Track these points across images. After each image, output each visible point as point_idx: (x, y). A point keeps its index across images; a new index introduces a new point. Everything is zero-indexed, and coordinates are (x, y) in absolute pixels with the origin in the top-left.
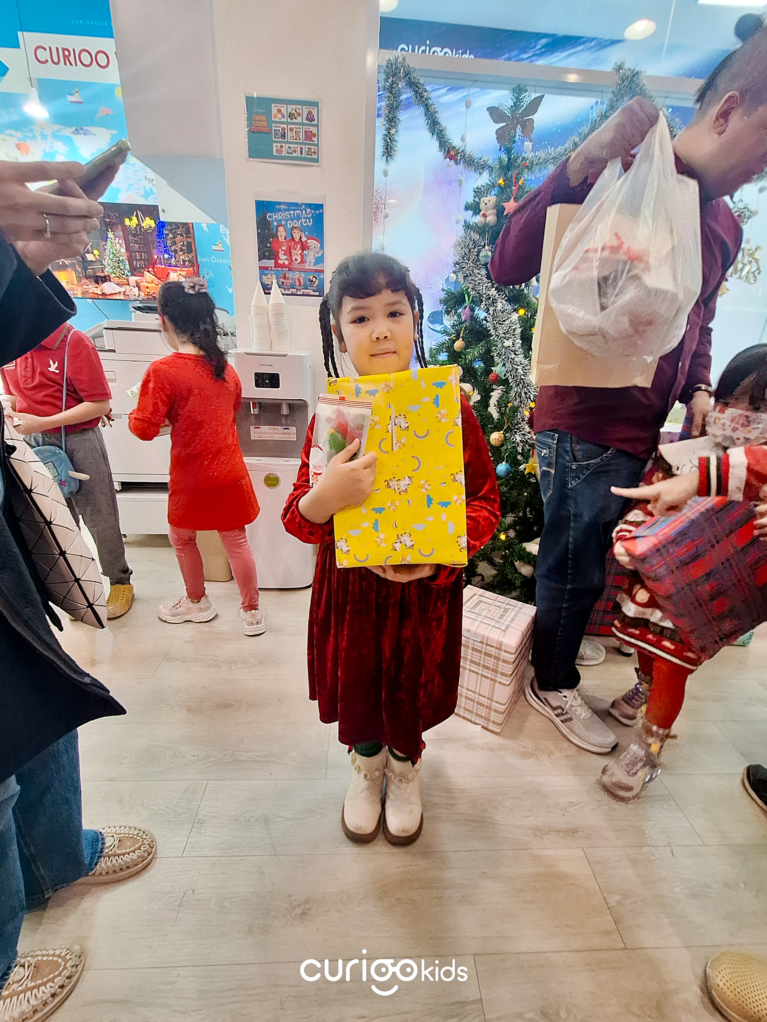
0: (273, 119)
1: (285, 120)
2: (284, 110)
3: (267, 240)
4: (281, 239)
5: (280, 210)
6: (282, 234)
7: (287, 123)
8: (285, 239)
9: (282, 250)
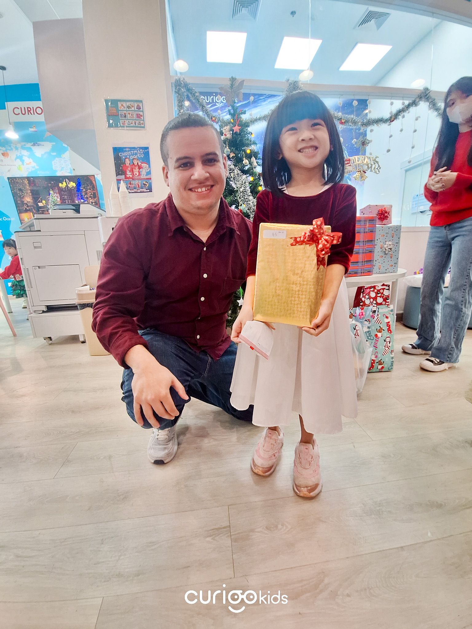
0: (119, 109)
1: (126, 109)
2: (124, 105)
3: (120, 165)
4: (128, 165)
5: (126, 151)
6: (128, 162)
7: (127, 111)
8: (130, 164)
9: (128, 170)
